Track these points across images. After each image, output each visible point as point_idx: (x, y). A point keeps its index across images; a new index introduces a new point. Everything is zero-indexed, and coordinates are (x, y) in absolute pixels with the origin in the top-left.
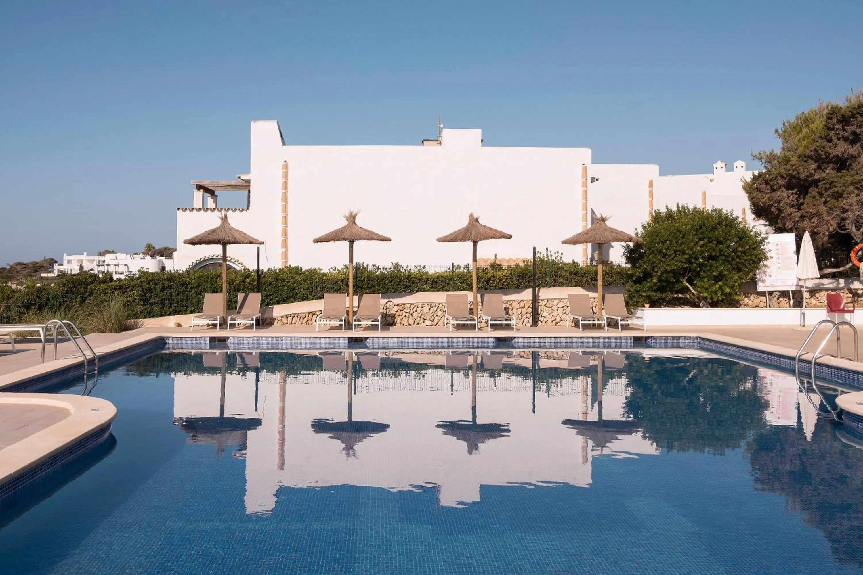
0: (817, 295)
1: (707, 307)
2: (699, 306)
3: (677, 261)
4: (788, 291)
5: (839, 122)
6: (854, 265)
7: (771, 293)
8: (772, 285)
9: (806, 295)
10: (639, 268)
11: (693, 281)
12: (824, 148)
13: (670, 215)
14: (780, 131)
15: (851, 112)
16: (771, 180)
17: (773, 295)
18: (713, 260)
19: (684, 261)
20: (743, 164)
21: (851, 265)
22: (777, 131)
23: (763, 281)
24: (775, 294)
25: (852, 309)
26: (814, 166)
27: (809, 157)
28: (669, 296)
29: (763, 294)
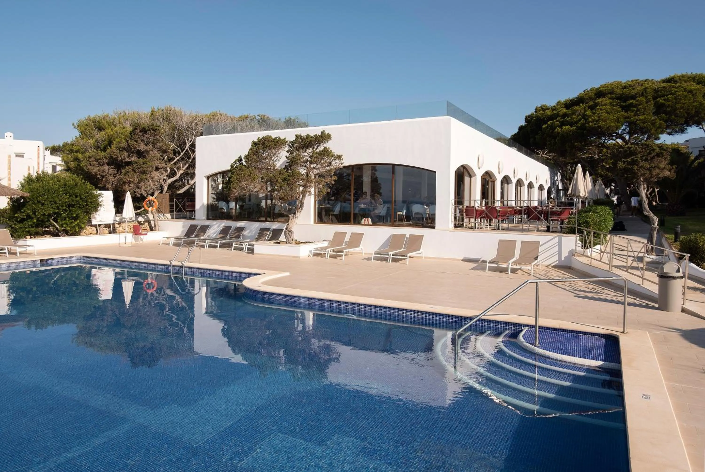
0: (122, 225)
1: (64, 236)
2: (59, 236)
3: (51, 208)
4: (110, 224)
5: (140, 131)
6: (145, 209)
7: (100, 225)
8: (101, 221)
9: (117, 226)
10: (24, 212)
11: (57, 220)
12: (133, 144)
13: (39, 178)
14: (76, 125)
15: (148, 127)
16: (99, 159)
17: (101, 226)
18: (72, 207)
19: (55, 208)
20: (12, 134)
21: (143, 209)
22: (73, 124)
23: (95, 218)
24: (102, 226)
25: (146, 233)
26: (126, 154)
27: (122, 148)
28: (39, 230)
29: (95, 226)
